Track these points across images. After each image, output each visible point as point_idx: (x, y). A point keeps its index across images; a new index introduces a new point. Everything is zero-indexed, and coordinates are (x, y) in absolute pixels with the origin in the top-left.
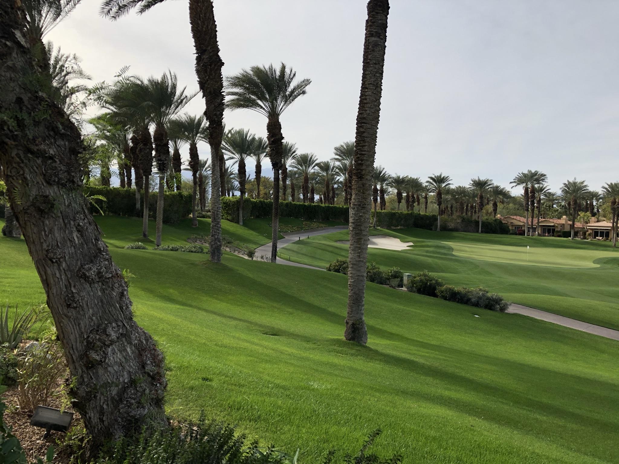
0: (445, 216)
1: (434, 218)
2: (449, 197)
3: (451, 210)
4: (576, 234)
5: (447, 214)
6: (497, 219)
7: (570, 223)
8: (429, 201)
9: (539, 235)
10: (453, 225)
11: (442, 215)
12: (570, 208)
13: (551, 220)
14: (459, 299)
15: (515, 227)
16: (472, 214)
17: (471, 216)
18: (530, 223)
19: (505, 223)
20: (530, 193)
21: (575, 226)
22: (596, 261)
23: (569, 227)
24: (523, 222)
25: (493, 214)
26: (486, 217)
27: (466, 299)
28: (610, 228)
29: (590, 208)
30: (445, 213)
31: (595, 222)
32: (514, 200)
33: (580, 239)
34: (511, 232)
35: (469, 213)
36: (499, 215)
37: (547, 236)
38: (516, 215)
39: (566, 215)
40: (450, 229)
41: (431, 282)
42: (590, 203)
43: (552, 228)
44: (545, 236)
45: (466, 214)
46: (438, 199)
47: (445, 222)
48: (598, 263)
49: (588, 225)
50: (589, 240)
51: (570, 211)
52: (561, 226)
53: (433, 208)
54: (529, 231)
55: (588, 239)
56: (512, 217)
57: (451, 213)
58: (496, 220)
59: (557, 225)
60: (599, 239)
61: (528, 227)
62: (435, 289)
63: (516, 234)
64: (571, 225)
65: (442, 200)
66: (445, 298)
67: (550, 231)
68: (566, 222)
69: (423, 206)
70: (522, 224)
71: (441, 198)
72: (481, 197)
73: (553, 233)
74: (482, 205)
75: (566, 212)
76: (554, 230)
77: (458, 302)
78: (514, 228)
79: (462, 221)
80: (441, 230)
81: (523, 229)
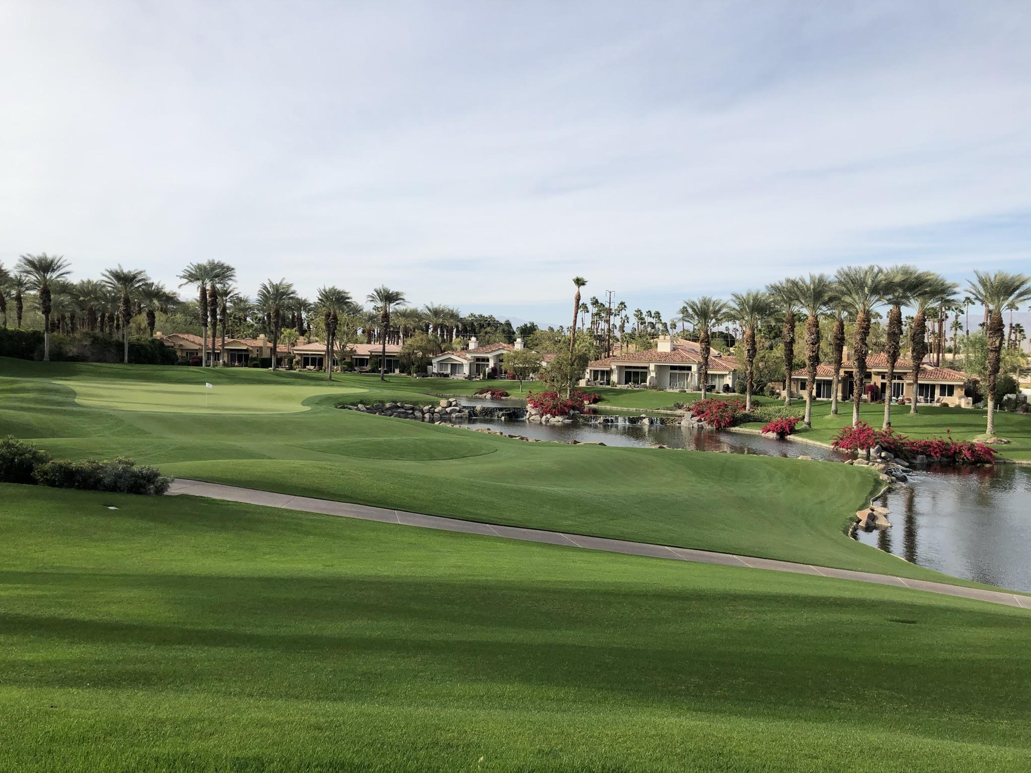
0: (59, 334)
1: (36, 338)
2: (66, 299)
3: (72, 323)
4: (279, 362)
5: (63, 329)
6: (156, 339)
7: (271, 345)
8: (25, 306)
9: (225, 364)
10: (75, 350)
11: (53, 331)
12: (270, 323)
13: (242, 341)
14: (78, 481)
15: (187, 353)
16: (111, 330)
17: (111, 334)
18: (211, 346)
19: (169, 347)
20: (210, 297)
21: (278, 350)
22: (306, 402)
23: (269, 351)
24: (200, 344)
25: (149, 330)
26: (136, 336)
27: (92, 480)
28: (324, 353)
29: (297, 323)
30: (59, 328)
31: (304, 344)
32: (184, 307)
33: (284, 369)
34: (180, 360)
35: (107, 330)
36: (159, 333)
37: (237, 366)
38: (188, 332)
39: (265, 333)
40: (69, 357)
41: (23, 457)
42: (298, 315)
43: (243, 353)
44: (235, 366)
45: (102, 330)
46: (44, 302)
47: (59, 343)
48: (308, 405)
49: (295, 348)
50: (297, 371)
51: (270, 328)
52: (258, 351)
53: (34, 320)
54: (209, 359)
55: (295, 370)
56: (181, 336)
57: (72, 329)
58: (153, 341)
59: (251, 349)
60: (310, 370)
61: (208, 353)
62: (30, 468)
63: (188, 364)
64: (271, 349)
65: (52, 303)
66: (51, 483)
67: (241, 357)
68: (264, 343)
69: (14, 314)
70: (197, 347)
71: (50, 300)
72: (127, 301)
73: (246, 360)
74: (128, 315)
75: (265, 328)
76: (247, 356)
77: (78, 488)
78: (184, 355)
79: (93, 342)
80: (51, 360)
81: (199, 355)
